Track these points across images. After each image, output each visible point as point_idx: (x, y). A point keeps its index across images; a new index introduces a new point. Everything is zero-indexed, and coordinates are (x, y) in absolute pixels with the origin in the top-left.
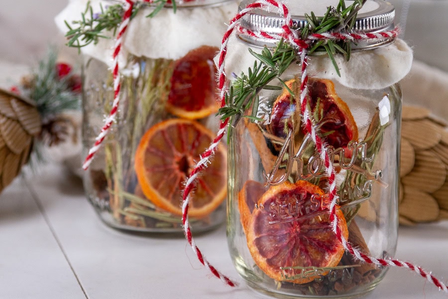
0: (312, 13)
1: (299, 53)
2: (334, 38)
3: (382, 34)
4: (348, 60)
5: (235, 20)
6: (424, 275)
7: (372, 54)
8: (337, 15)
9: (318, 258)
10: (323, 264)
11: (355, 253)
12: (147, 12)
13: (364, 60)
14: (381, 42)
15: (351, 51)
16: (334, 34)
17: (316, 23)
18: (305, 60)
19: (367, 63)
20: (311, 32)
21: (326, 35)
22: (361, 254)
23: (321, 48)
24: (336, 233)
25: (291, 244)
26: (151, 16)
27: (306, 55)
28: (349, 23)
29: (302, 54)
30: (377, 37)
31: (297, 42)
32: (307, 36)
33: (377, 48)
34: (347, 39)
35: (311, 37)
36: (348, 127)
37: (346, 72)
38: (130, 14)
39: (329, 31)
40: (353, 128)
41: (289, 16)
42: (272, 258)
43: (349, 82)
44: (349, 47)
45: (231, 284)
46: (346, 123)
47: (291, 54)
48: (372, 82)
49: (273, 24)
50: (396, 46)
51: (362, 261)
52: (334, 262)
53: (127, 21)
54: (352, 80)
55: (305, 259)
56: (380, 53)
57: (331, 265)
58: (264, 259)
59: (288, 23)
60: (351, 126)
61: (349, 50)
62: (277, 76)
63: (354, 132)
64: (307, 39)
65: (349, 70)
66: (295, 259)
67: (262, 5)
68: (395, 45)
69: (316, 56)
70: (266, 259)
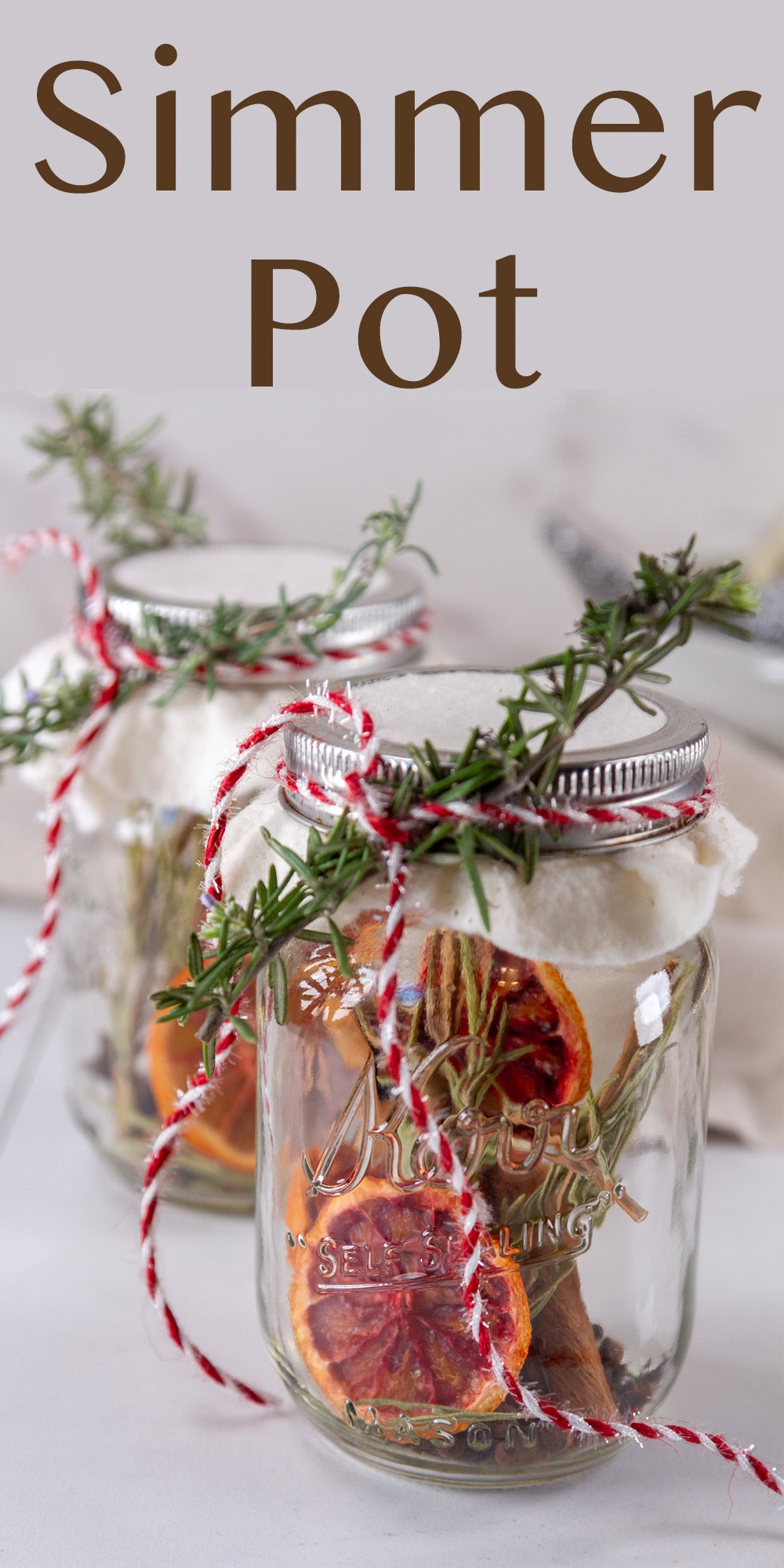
0: (428, 744)
1: (386, 853)
2: (484, 818)
3: (641, 810)
4: (528, 879)
5: (249, 744)
6: (730, 1455)
7: (607, 867)
8: (496, 754)
9: (452, 1380)
10: (465, 1398)
11: (524, 1398)
12: (156, 692)
13: (577, 883)
14: (638, 831)
15: (537, 855)
16: (484, 808)
17: (439, 773)
18: (401, 877)
19: (585, 892)
20: (418, 797)
21: (459, 808)
22: (541, 1404)
23: (446, 845)
24: (477, 1340)
25: (390, 1335)
26: (160, 704)
27: (404, 861)
28: (536, 779)
29: (393, 857)
30: (621, 820)
31: (375, 825)
32: (408, 808)
33: (624, 850)
34: (523, 823)
35: (419, 813)
36: (568, 1041)
37: (520, 914)
38: (113, 696)
39: (468, 797)
40: (579, 1046)
41: (373, 746)
42: (344, 1362)
43: (527, 944)
44: (532, 846)
45: (254, 1397)
46: (560, 1032)
47: (360, 856)
48: (597, 945)
49: (335, 764)
50: (692, 844)
51: (545, 1422)
52: (490, 1399)
53: (99, 715)
54: (538, 936)
55: (419, 1379)
56: (630, 863)
57: (481, 1406)
58: (322, 1362)
59: (364, 767)
60: (575, 1041)
61: (532, 854)
62: (326, 912)
63: (581, 1057)
64: (408, 817)
65: (529, 910)
66: (397, 1374)
67: (316, 709)
68: (690, 838)
69: (437, 866)
70: (327, 1363)
